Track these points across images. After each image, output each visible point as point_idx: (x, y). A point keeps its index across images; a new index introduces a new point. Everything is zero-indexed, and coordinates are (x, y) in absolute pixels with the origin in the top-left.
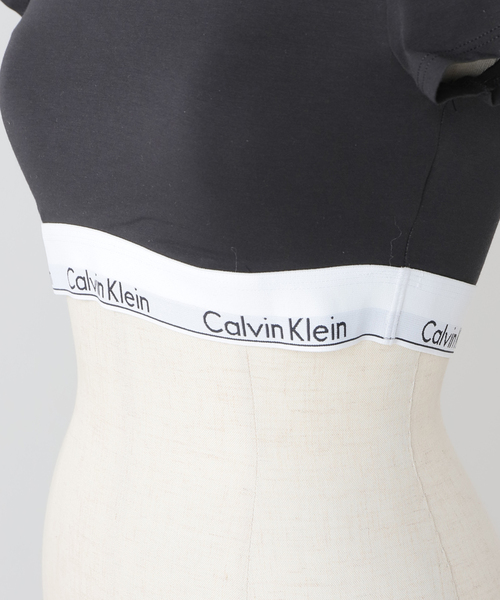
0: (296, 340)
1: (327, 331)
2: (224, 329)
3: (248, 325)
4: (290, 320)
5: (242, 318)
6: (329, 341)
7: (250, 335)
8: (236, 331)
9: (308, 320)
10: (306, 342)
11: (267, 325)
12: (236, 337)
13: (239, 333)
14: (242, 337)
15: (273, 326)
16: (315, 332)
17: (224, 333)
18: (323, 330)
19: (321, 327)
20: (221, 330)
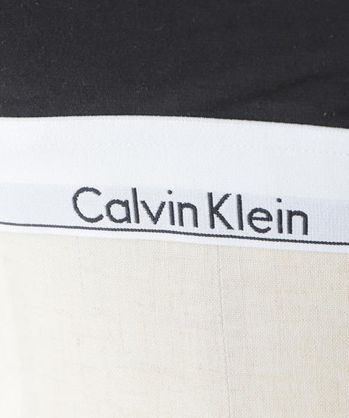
0: (220, 227)
1: (269, 218)
2: (104, 214)
3: (143, 202)
4: (210, 195)
5: (134, 191)
6: (274, 233)
7: (146, 221)
8: (123, 215)
9: (239, 197)
10: (236, 232)
11: (171, 203)
12: (125, 225)
13: (128, 219)
14: (133, 225)
15: (181, 206)
16: (251, 218)
17: (106, 222)
18: (264, 216)
19: (261, 210)
20: (100, 217)
